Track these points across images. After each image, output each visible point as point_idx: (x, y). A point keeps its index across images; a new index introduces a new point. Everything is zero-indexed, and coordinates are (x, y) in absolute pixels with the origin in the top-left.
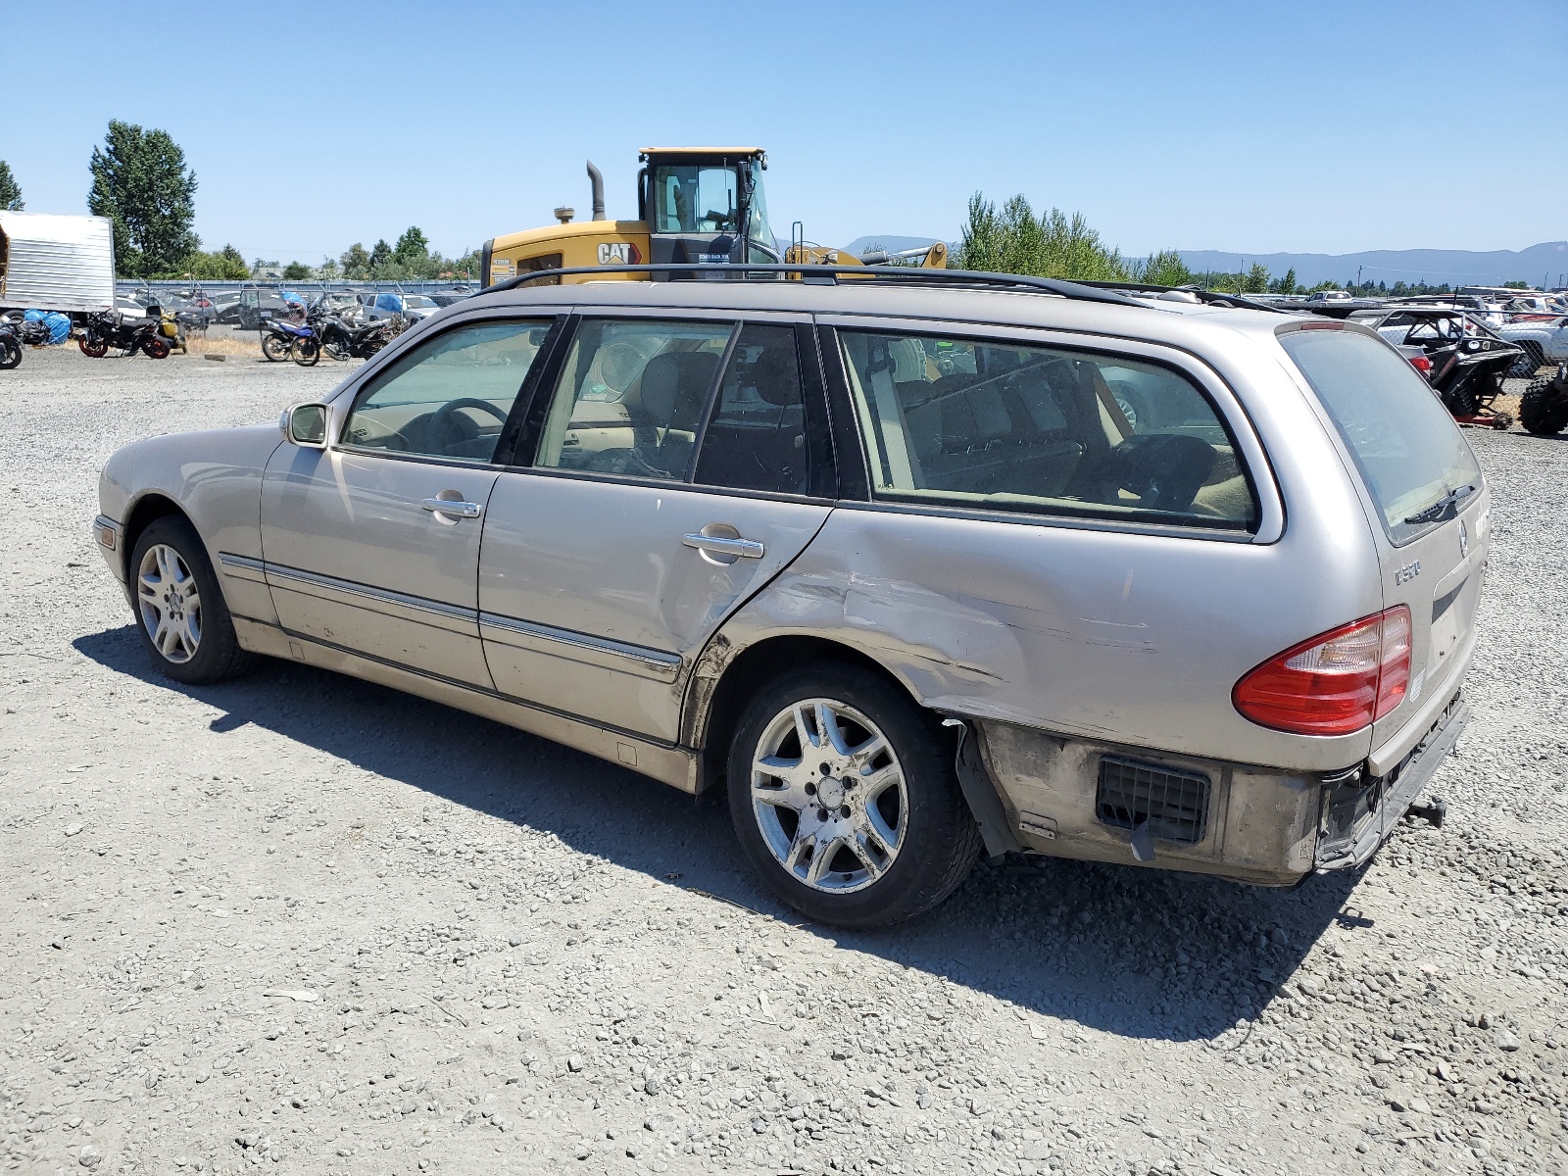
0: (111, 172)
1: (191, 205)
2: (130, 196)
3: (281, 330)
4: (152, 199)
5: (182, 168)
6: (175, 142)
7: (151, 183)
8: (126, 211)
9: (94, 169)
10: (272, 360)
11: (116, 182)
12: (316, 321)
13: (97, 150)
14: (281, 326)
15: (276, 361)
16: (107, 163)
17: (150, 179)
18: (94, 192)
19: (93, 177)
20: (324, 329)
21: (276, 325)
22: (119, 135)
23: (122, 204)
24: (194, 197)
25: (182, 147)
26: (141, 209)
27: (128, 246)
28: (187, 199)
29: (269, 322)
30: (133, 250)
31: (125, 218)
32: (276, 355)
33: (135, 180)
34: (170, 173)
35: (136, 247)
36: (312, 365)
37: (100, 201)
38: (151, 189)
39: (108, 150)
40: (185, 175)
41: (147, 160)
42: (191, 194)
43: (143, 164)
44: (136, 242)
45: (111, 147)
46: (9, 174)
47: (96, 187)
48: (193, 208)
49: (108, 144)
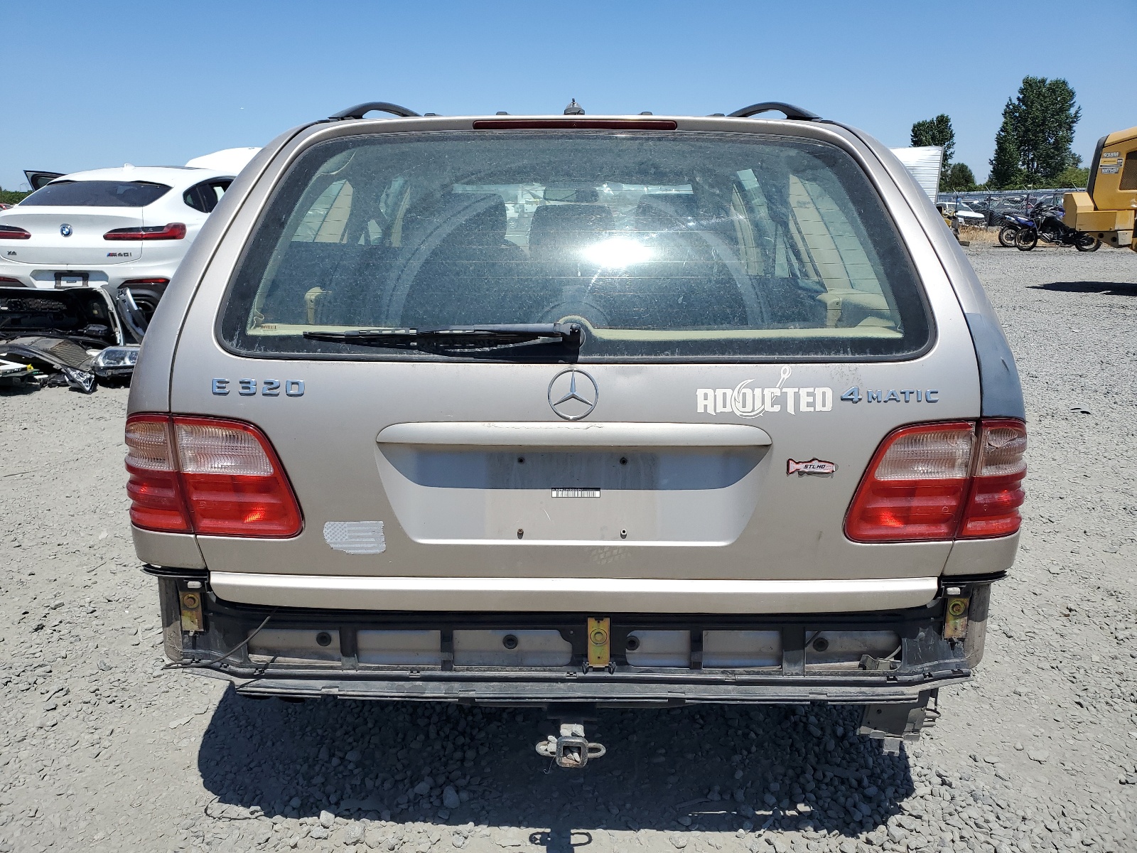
0: (1017, 114)
1: (1072, 133)
2: (1027, 130)
3: (1017, 223)
4: (1043, 131)
5: (1072, 105)
6: (1070, 86)
7: (1044, 119)
8: (1021, 142)
9: (1004, 115)
10: (1005, 246)
11: (1019, 122)
12: (1037, 215)
13: (1010, 100)
14: (1017, 220)
15: (1008, 247)
16: (1016, 108)
17: (1045, 117)
18: (1002, 130)
19: (1003, 120)
20: (1043, 221)
21: (1013, 219)
22: (1030, 87)
23: (1020, 137)
24: (1076, 127)
25: (1075, 90)
26: (1033, 140)
27: (1017, 167)
28: (1070, 128)
29: (1008, 217)
30: (1020, 170)
31: (1019, 148)
32: (1009, 242)
33: (1033, 119)
34: (1062, 110)
35: (1023, 167)
36: (1029, 249)
37: (1004, 136)
38: (1043, 124)
39: (1018, 99)
40: (1073, 111)
41: (1045, 102)
42: (1075, 124)
43: (1041, 106)
44: (1023, 165)
45: (1021, 96)
46: (949, 124)
47: (1003, 127)
48: (1073, 135)
49: (1019, 95)
